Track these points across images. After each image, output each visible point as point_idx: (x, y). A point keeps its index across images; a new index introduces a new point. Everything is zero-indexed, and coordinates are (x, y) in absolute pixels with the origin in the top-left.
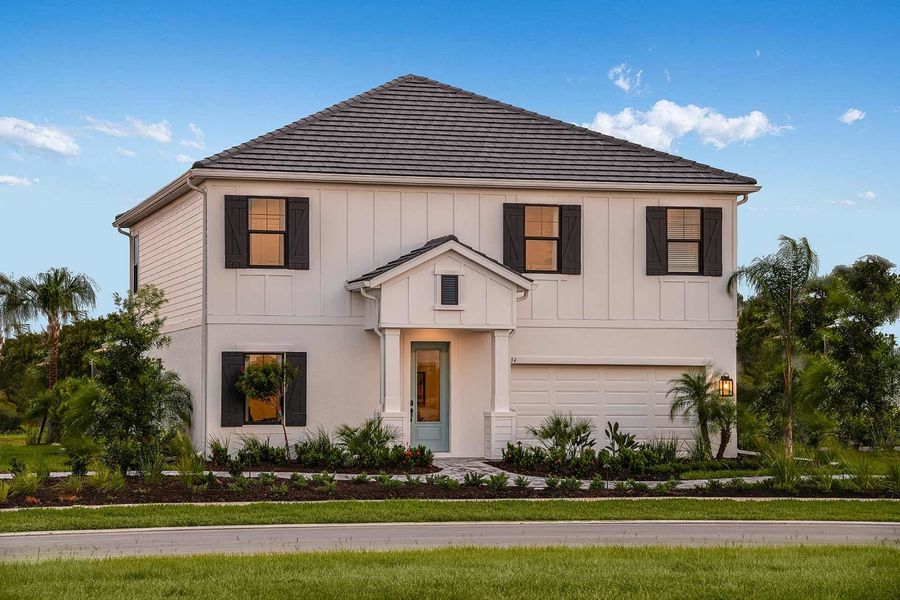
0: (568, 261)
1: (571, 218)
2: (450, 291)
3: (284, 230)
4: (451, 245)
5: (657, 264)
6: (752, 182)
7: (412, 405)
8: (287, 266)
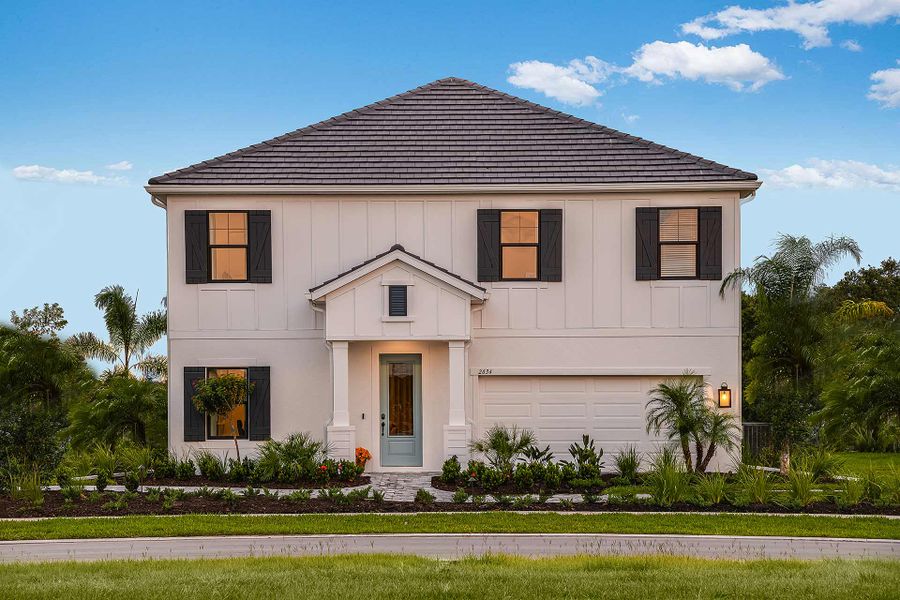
0: (549, 267)
1: (550, 222)
2: (398, 301)
3: (246, 243)
4: (397, 254)
5: (648, 267)
6: (753, 178)
7: (383, 418)
8: (249, 280)
